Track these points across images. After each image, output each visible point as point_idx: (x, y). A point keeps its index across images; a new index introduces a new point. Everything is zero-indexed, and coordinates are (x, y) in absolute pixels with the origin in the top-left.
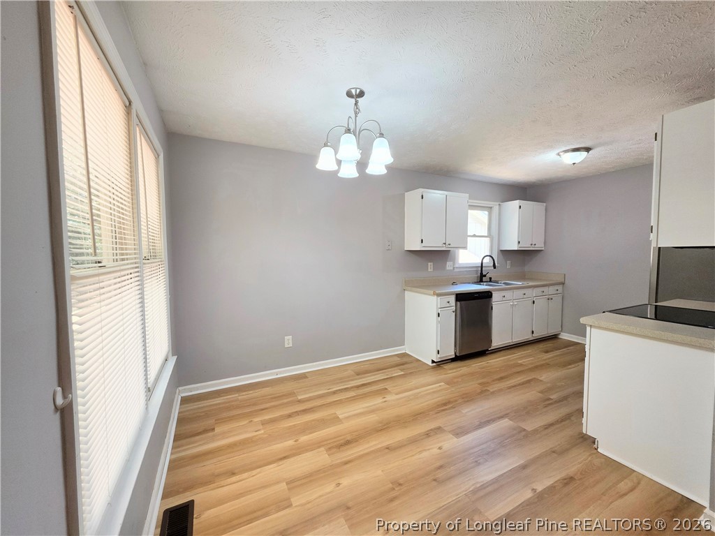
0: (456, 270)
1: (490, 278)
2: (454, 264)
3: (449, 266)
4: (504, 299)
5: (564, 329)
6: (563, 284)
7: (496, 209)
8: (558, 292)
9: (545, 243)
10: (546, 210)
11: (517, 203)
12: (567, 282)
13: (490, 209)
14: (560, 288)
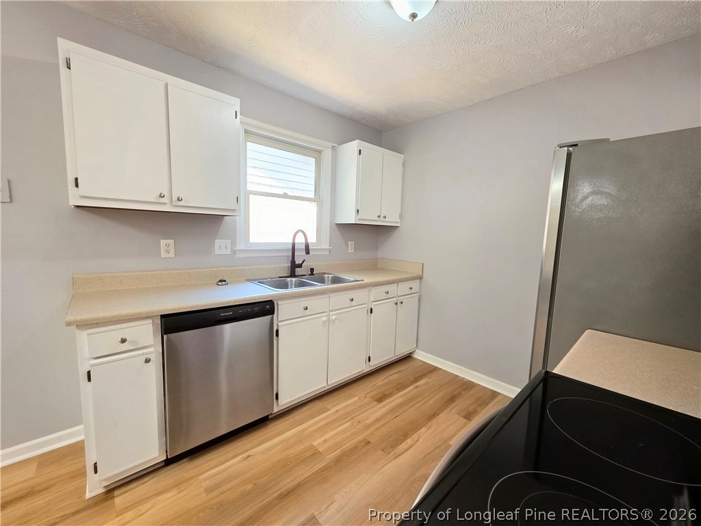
0: (238, 255)
1: (312, 270)
2: (234, 243)
3: (221, 246)
4: (307, 312)
5: (419, 345)
6: (420, 278)
7: (327, 154)
8: (413, 291)
9: (401, 216)
10: (404, 165)
11: (355, 145)
12: (425, 276)
13: (317, 153)
14: (415, 284)
